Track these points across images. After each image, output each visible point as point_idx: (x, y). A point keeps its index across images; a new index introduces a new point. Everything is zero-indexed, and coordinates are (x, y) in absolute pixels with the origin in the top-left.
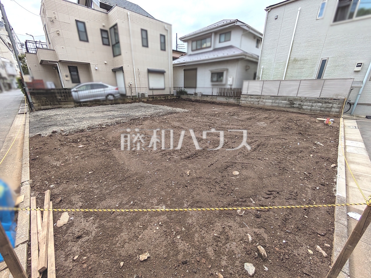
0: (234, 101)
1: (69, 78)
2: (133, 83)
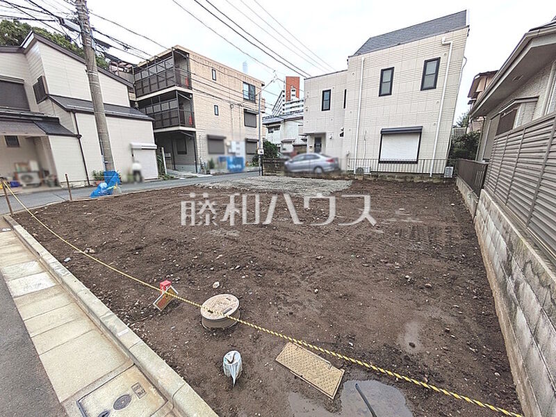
1: (313, 149)
2: (353, 152)
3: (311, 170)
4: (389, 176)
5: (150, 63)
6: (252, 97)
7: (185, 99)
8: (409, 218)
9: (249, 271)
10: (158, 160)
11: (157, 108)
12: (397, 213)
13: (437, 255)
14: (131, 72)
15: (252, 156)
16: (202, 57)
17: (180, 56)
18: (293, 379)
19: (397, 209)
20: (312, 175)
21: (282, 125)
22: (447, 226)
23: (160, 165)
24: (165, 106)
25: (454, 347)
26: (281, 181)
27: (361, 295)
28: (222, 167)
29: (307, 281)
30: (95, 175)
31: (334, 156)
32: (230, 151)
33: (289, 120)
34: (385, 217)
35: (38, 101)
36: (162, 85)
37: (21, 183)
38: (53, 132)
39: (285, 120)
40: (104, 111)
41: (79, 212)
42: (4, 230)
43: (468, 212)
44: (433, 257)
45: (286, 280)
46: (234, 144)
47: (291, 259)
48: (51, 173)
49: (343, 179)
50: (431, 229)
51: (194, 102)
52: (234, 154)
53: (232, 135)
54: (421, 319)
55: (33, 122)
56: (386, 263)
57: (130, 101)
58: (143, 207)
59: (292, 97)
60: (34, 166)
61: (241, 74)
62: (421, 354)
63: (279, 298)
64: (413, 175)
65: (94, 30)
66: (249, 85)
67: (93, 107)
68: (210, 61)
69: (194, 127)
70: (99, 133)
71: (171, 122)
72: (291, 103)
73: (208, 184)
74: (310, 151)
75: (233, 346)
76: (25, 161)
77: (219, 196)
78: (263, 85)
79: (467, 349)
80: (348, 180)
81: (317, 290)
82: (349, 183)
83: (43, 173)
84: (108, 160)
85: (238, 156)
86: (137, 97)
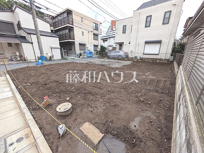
1: (118, 49)
2: (134, 50)
3: (117, 57)
4: (147, 60)
5: (58, 15)
6: (97, 29)
7: (71, 29)
8: (150, 76)
9: (82, 94)
10: (61, 52)
11: (61, 33)
12: (147, 74)
13: (157, 91)
14: (52, 19)
15: (96, 51)
16: (77, 13)
17: (69, 12)
18: (84, 136)
19: (147, 72)
20: (117, 59)
21: (108, 40)
22: (165, 79)
23: (62, 54)
24: (64, 32)
25: (152, 128)
26: (105, 61)
27: (121, 105)
28: (85, 55)
29: (102, 99)
30: (38, 57)
31: (126, 51)
32: (88, 49)
33: (111, 37)
34: (141, 75)
35: (19, 30)
36: (63, 24)
37: (14, 60)
38: (23, 42)
39: (109, 38)
40: (39, 34)
41: (30, 71)
42: (3, 76)
43: (175, 75)
44: (155, 92)
45: (94, 98)
46: (89, 47)
47: (99, 90)
48: (23, 56)
49: (129, 60)
50: (158, 81)
51: (74, 30)
52: (89, 50)
53: (89, 43)
54: (142, 116)
55: (16, 38)
56: (136, 93)
57: (51, 30)
58: (52, 69)
59: (113, 29)
60: (18, 54)
61: (93, 19)
62: (137, 130)
63: (89, 105)
64: (156, 60)
65: (35, 2)
66: (95, 23)
67: (35, 32)
68: (80, 14)
69: (74, 40)
70: (38, 42)
71: (66, 38)
72: (113, 31)
73: (78, 61)
74: (117, 49)
75: (66, 122)
76: (15, 52)
77: (80, 66)
78: (101, 24)
79: (157, 129)
80: (131, 61)
81: (104, 103)
82: (131, 62)
83: (21, 56)
84: (41, 52)
85: (91, 51)
86: (54, 29)
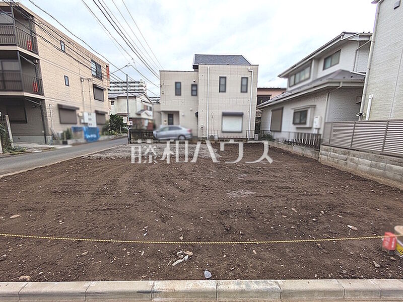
0: (311, 154)
2: (206, 125)
3: (177, 137)
6: (99, 76)
7: (29, 63)
15: (102, 127)
21: (115, 102)
32: (82, 121)
46: (86, 114)
51: (41, 68)
53: (84, 106)
66: (96, 63)
69: (43, 95)
74: (165, 124)
